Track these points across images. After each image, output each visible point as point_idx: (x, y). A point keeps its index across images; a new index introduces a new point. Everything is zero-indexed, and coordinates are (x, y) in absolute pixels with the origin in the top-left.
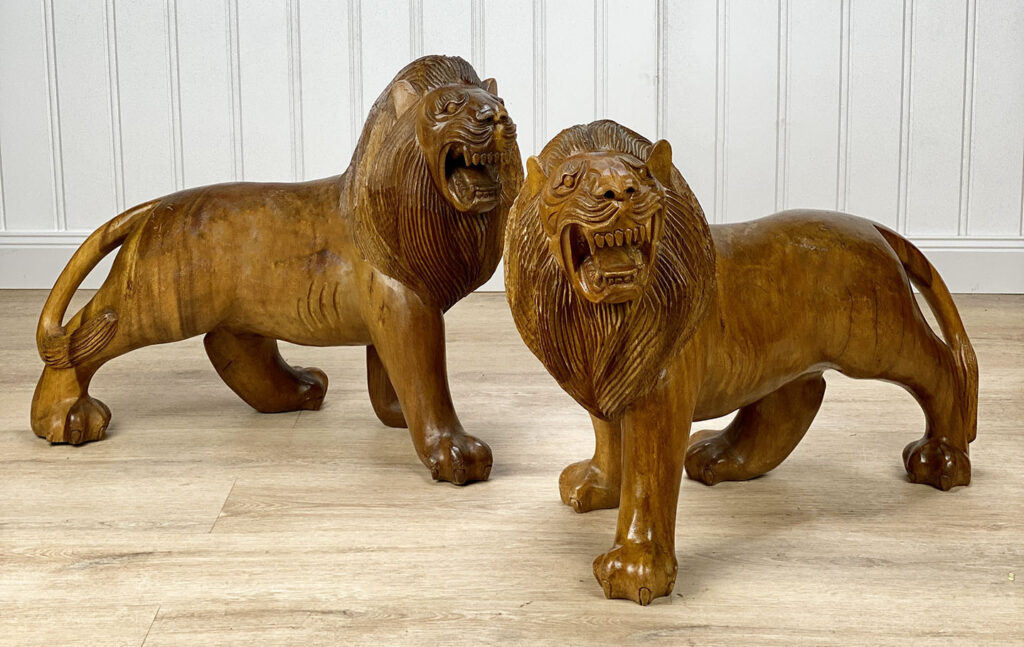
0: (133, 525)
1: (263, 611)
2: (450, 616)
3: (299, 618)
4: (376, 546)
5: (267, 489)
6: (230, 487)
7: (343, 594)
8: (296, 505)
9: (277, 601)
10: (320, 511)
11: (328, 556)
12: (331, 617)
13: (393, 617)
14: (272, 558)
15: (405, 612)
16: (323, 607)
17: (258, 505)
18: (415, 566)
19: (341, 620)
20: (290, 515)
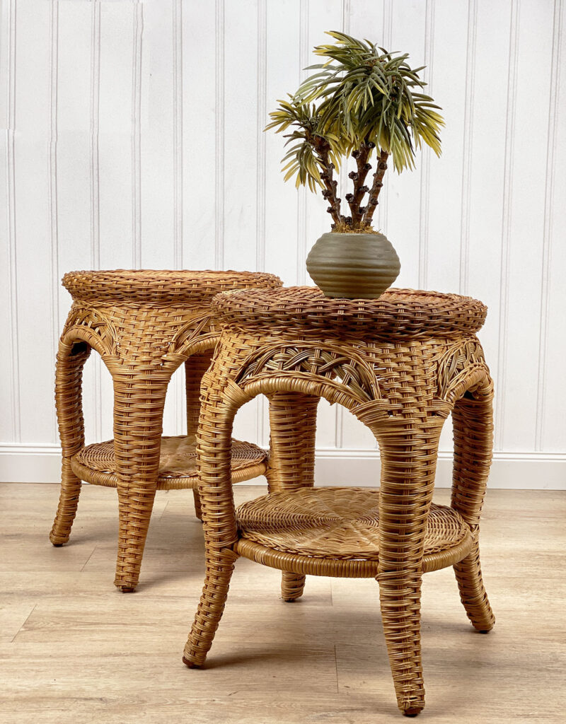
1: (43, 698)
3: (67, 703)
4: (129, 653)
5: (58, 612)
6: (30, 611)
7: (102, 686)
8: (75, 623)
9: (54, 691)
10: (93, 628)
11: (94, 659)
12: (91, 703)
13: (136, 702)
14: (55, 660)
15: (145, 699)
16: (86, 695)
17: (49, 623)
18: (155, 667)
19: (98, 705)
20: (70, 630)
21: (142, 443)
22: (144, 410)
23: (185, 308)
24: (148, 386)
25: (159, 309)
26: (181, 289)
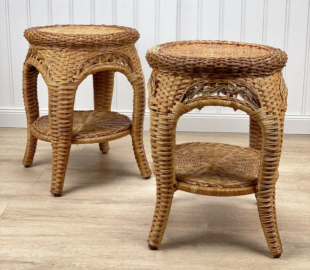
1: (3, 261)
2: (71, 265)
3: (15, 265)
4: (51, 234)
5: (19, 208)
6: (6, 207)
7: (34, 255)
8: (27, 215)
9: (9, 257)
12: (26, 265)
13: (49, 265)
14: (12, 238)
15: (54, 263)
16: (25, 260)
17: (14, 215)
18: (63, 243)
19: (30, 266)
20: (24, 220)
21: (63, 121)
22: (64, 104)
23: (85, 51)
24: (66, 92)
25: (71, 51)
26: (82, 41)
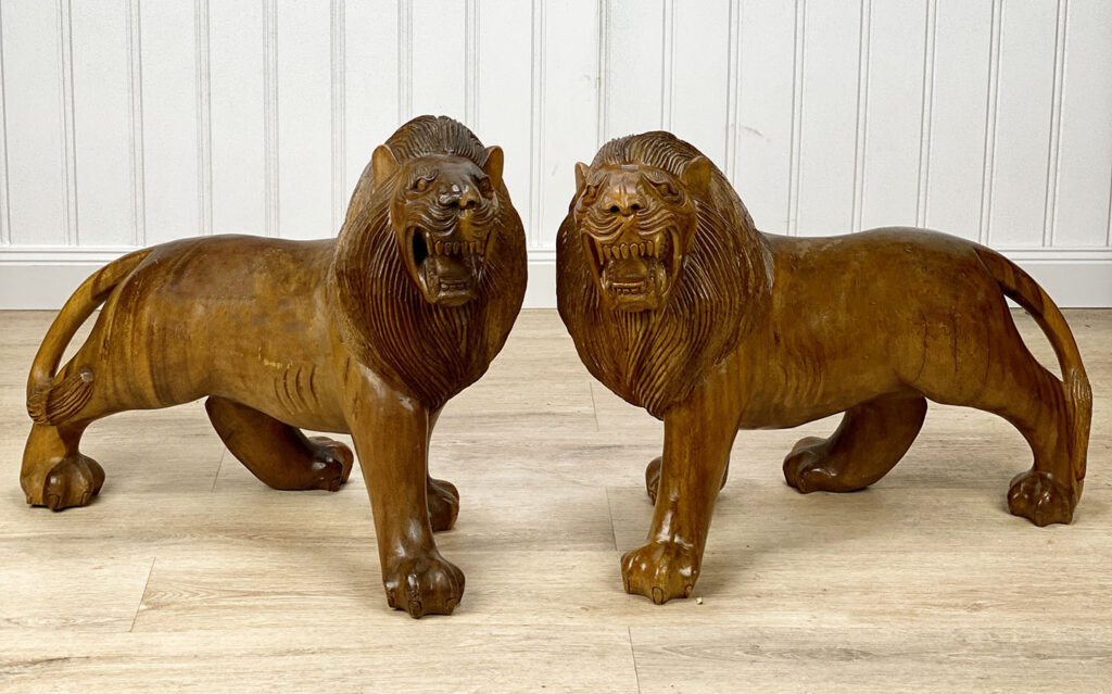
0: (44, 622)
4: (316, 647)
5: (190, 573)
6: (147, 571)
8: (223, 594)
10: (251, 601)
11: (264, 660)
14: (203, 664)
17: (182, 595)
20: (218, 607)
